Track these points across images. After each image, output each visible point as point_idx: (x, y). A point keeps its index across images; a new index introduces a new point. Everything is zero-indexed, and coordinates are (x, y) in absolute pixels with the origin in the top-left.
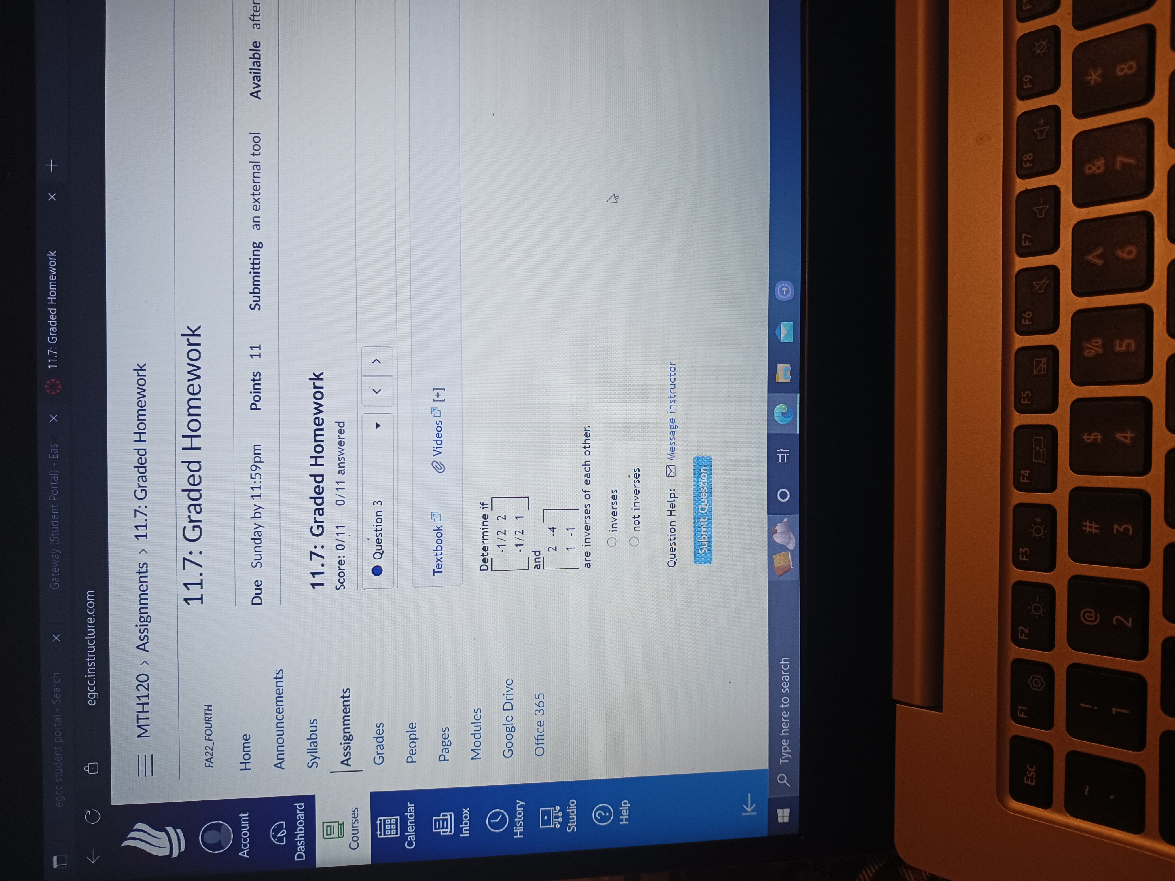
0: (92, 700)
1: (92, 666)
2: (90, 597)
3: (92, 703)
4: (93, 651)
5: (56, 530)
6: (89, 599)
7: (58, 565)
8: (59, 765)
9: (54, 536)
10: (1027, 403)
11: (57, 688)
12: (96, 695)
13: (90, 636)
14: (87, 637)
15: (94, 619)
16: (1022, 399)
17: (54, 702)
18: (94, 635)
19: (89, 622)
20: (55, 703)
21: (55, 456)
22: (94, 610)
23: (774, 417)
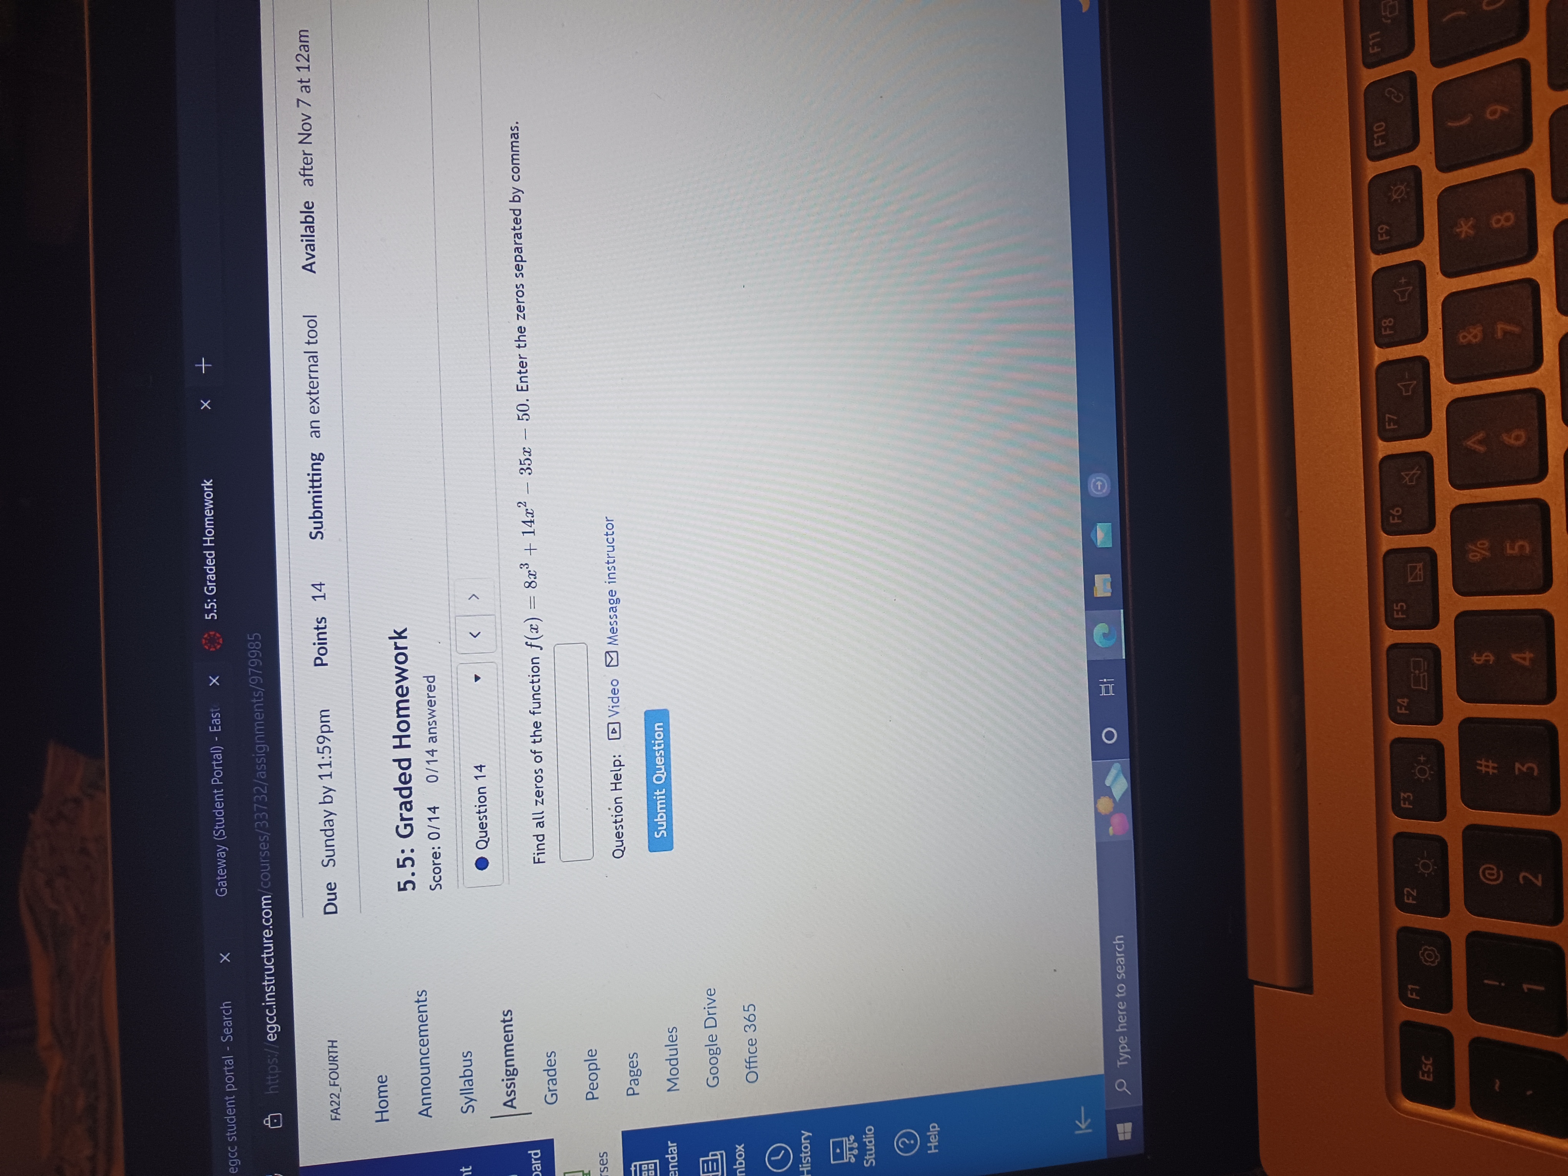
0: (272, 1035)
1: (271, 991)
2: (265, 904)
3: (271, 1038)
4: (272, 972)
5: (221, 821)
6: (264, 907)
7: (225, 865)
8: (231, 1120)
9: (219, 829)
10: (1402, 616)
11: (228, 1022)
12: (277, 1028)
13: (267, 953)
14: (264, 954)
15: (272, 931)
16: (1395, 612)
17: (224, 1039)
18: (273, 951)
19: (266, 936)
20: (226, 1040)
21: (217, 728)
22: (271, 920)
23: (1093, 640)
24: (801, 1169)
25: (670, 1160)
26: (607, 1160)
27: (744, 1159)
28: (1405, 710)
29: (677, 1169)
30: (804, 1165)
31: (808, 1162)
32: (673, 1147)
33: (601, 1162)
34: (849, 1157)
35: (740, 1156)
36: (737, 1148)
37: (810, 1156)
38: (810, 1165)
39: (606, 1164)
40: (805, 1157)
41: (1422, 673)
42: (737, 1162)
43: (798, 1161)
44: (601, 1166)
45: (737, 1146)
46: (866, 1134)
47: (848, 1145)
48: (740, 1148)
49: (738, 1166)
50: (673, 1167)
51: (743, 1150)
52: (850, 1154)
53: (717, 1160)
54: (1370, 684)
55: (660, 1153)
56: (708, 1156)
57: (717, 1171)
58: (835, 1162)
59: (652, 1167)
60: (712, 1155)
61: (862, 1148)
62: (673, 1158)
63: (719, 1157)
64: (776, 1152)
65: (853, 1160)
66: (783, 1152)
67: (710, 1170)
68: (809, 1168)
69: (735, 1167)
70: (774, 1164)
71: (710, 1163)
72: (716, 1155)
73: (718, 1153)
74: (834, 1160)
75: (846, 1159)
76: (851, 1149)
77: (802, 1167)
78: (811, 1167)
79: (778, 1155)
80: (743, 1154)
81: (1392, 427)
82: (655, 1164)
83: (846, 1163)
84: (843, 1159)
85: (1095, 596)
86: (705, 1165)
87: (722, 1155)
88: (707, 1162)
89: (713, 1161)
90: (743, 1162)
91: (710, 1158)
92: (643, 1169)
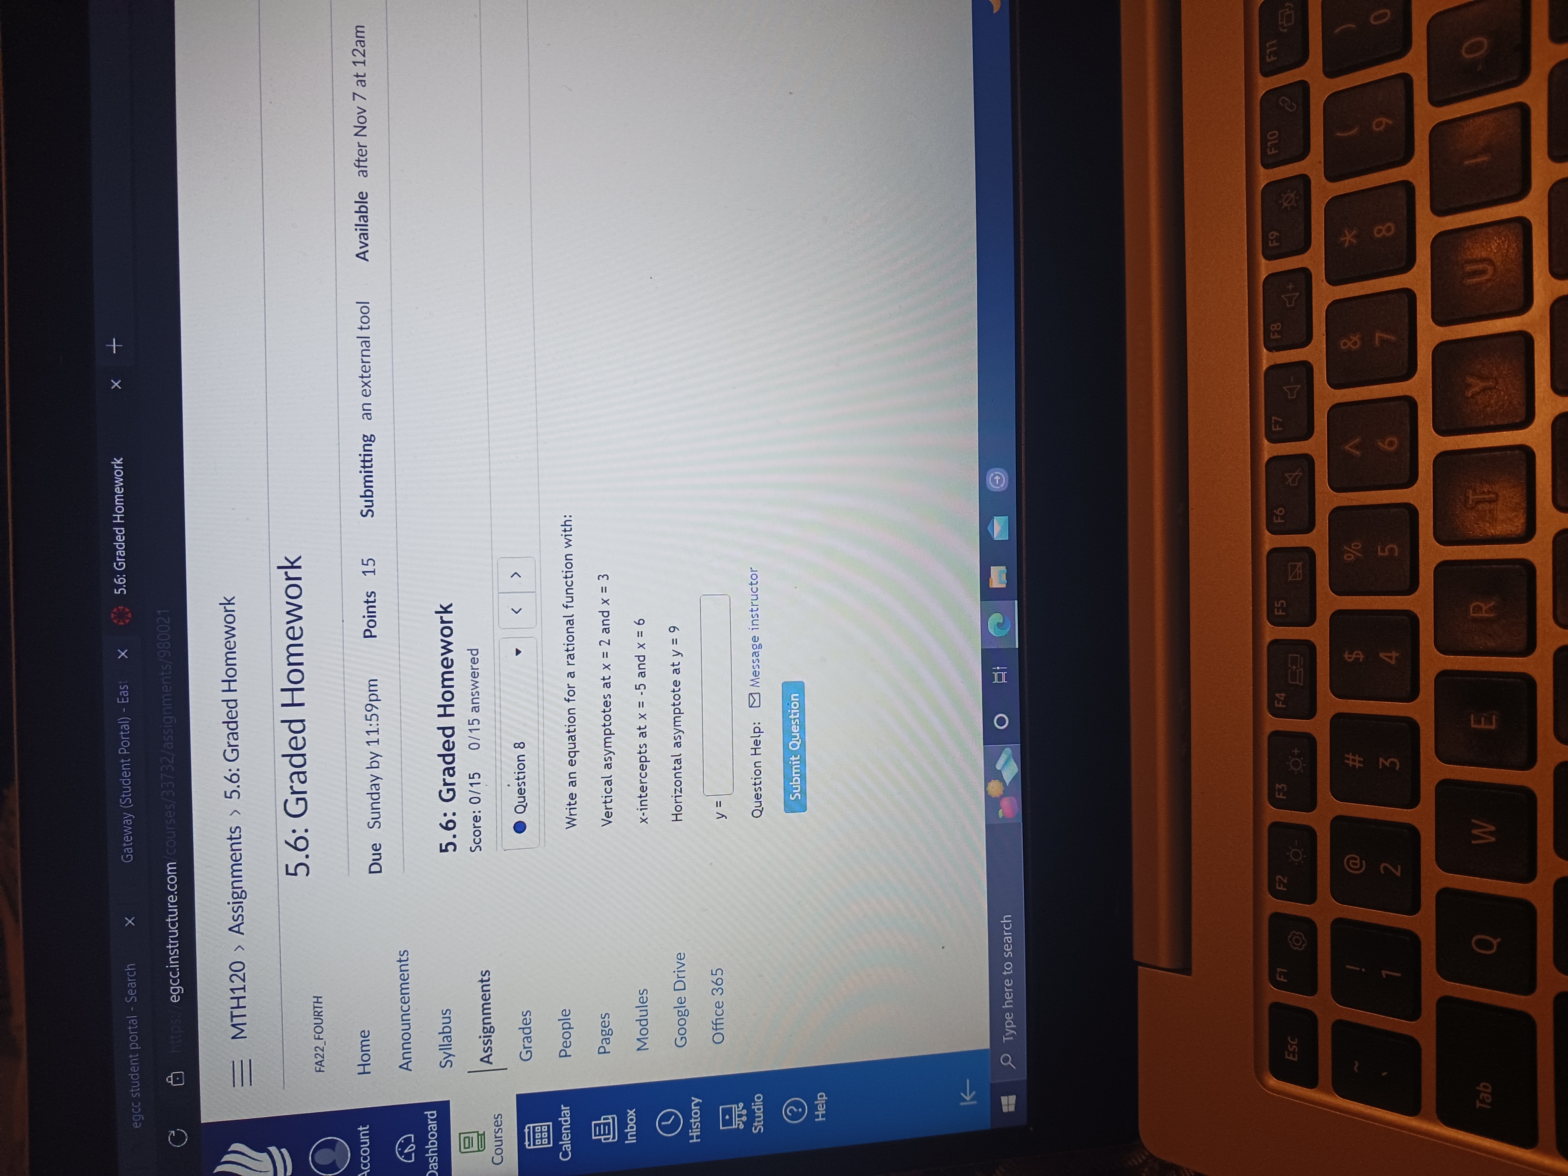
0: (175, 996)
1: (175, 954)
2: (170, 871)
3: (175, 999)
4: (176, 936)
5: (127, 789)
6: (169, 873)
7: (131, 832)
8: (135, 1077)
9: (125, 797)
10: (1282, 613)
11: (132, 984)
12: (181, 989)
13: (172, 918)
14: (169, 919)
15: (177, 897)
16: (1276, 609)
17: (128, 1000)
18: (177, 916)
19: (170, 901)
20: (130, 1001)
22: (176, 886)
23: (988, 630)
24: (690, 1134)
25: (563, 1123)
26: (501, 1121)
27: (635, 1123)
28: (1283, 704)
29: (569, 1131)
30: (693, 1130)
31: (697, 1128)
32: (566, 1111)
33: (496, 1124)
34: (738, 1124)
35: (631, 1120)
36: (629, 1113)
37: (700, 1122)
38: (699, 1130)
39: (500, 1126)
40: (695, 1123)
41: (1298, 669)
42: (629, 1127)
43: (688, 1126)
44: (495, 1127)
45: (628, 1111)
46: (755, 1102)
47: (737, 1113)
48: (631, 1113)
49: (629, 1130)
50: (565, 1129)
51: (635, 1115)
52: (738, 1121)
53: (609, 1124)
54: (1251, 678)
55: (554, 1116)
56: (600, 1120)
57: (609, 1134)
58: (724, 1128)
59: (545, 1129)
60: (604, 1119)
61: (751, 1115)
62: (566, 1121)
63: (611, 1121)
64: (666, 1117)
65: (742, 1126)
66: (673, 1117)
67: (602, 1133)
68: (699, 1133)
69: (626, 1131)
70: (664, 1129)
71: (602, 1126)
72: (608, 1119)
73: (610, 1117)
74: (723, 1126)
75: (735, 1125)
76: (740, 1116)
77: (692, 1132)
78: (701, 1131)
79: (668, 1121)
80: (635, 1118)
81: (1278, 429)
82: (549, 1126)
83: (735, 1129)
84: (732, 1125)
85: (990, 587)
86: (597, 1128)
87: (613, 1119)
88: (599, 1125)
89: (605, 1124)
90: (635, 1126)
91: (602, 1121)
92: (536, 1131)
